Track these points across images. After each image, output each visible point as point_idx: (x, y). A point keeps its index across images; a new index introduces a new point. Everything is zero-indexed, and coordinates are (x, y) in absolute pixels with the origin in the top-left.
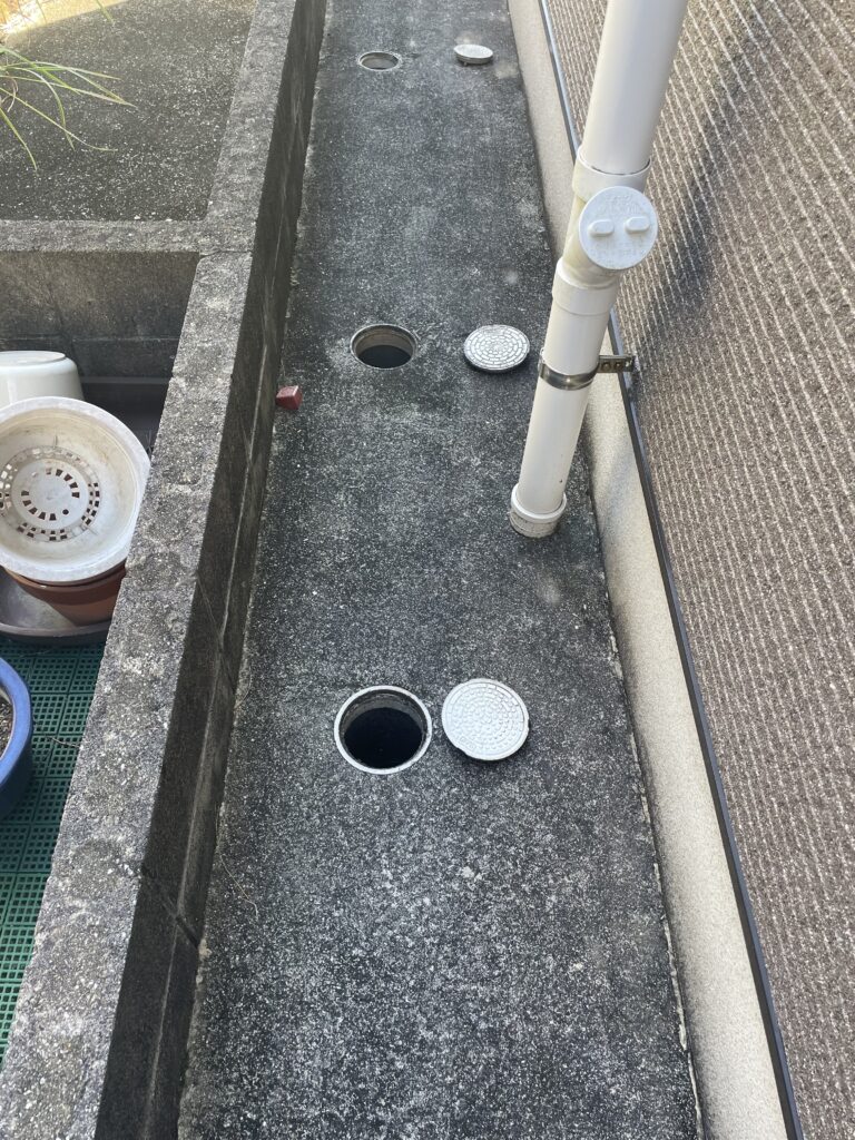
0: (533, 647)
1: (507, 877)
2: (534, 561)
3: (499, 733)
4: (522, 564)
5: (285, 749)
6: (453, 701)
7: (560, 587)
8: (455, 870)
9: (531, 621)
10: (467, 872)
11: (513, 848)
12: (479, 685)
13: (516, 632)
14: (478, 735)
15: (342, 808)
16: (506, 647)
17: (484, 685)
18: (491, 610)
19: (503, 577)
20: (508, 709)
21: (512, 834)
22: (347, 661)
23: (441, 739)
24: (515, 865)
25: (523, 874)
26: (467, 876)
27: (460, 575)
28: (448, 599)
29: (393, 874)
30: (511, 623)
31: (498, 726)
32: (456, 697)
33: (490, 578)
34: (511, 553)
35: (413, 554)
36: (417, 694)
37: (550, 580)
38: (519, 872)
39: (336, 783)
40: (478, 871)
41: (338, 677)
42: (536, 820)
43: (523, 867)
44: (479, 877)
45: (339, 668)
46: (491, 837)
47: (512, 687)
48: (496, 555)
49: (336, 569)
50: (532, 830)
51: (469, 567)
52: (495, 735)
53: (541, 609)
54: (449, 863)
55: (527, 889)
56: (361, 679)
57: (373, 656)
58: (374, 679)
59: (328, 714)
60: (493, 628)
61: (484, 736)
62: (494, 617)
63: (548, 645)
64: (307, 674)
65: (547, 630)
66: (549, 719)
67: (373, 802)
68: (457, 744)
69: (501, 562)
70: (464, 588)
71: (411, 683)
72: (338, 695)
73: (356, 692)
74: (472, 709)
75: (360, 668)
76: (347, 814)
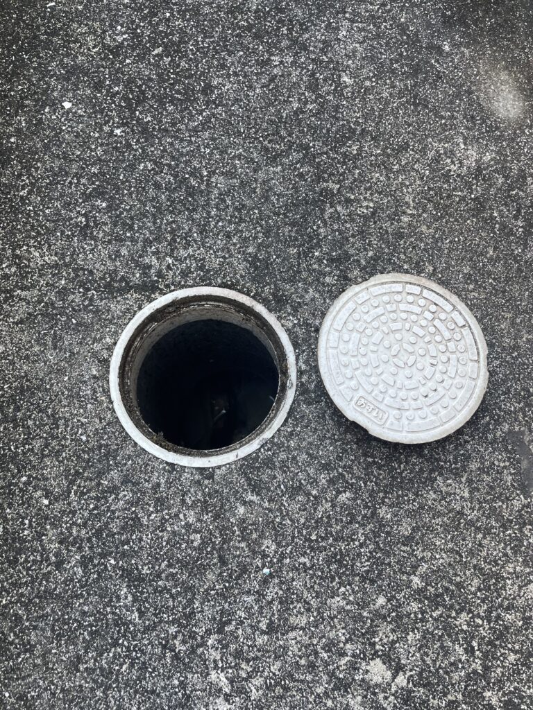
0: (480, 206)
1: (455, 677)
2: (472, 41)
3: (431, 384)
4: (453, 45)
5: (14, 420)
6: (338, 324)
7: (521, 89)
8: (353, 667)
9: (473, 153)
10: (377, 671)
11: (464, 616)
12: (386, 288)
13: (447, 176)
14: (391, 391)
15: (127, 542)
16: (430, 207)
17: (398, 287)
18: (398, 134)
19: (416, 71)
20: (447, 335)
21: (459, 585)
22: (132, 240)
23: (316, 392)
24: (470, 651)
25: (486, 669)
26: (377, 679)
27: (338, 68)
28: (317, 115)
29: (231, 681)
30: (437, 159)
31: (428, 371)
32: (344, 315)
33: (393, 71)
34: (429, 25)
35: (249, 28)
36: (265, 302)
37: (504, 76)
38: (477, 666)
39: (114, 489)
40: (398, 669)
41: (116, 271)
42: (505, 555)
43: (486, 656)
44: (401, 680)
45: (118, 254)
46: (420, 594)
47: (444, 283)
48: (403, 29)
49: (106, 58)
50: (499, 577)
51: (355, 51)
52: (423, 390)
53: (490, 129)
54: (342, 654)
55: (494, 702)
56: (160, 274)
57: (179, 228)
58: (185, 274)
59: (97, 347)
60: (403, 170)
61: (402, 394)
62: (405, 147)
63: (508, 199)
64: (56, 266)
65: (504, 171)
66: (516, 347)
67: (188, 526)
68: (351, 414)
69: (414, 41)
70: (347, 92)
71: (254, 280)
72: (117, 308)
73: (150, 300)
74: (378, 335)
75: (157, 253)
76: (135, 553)
